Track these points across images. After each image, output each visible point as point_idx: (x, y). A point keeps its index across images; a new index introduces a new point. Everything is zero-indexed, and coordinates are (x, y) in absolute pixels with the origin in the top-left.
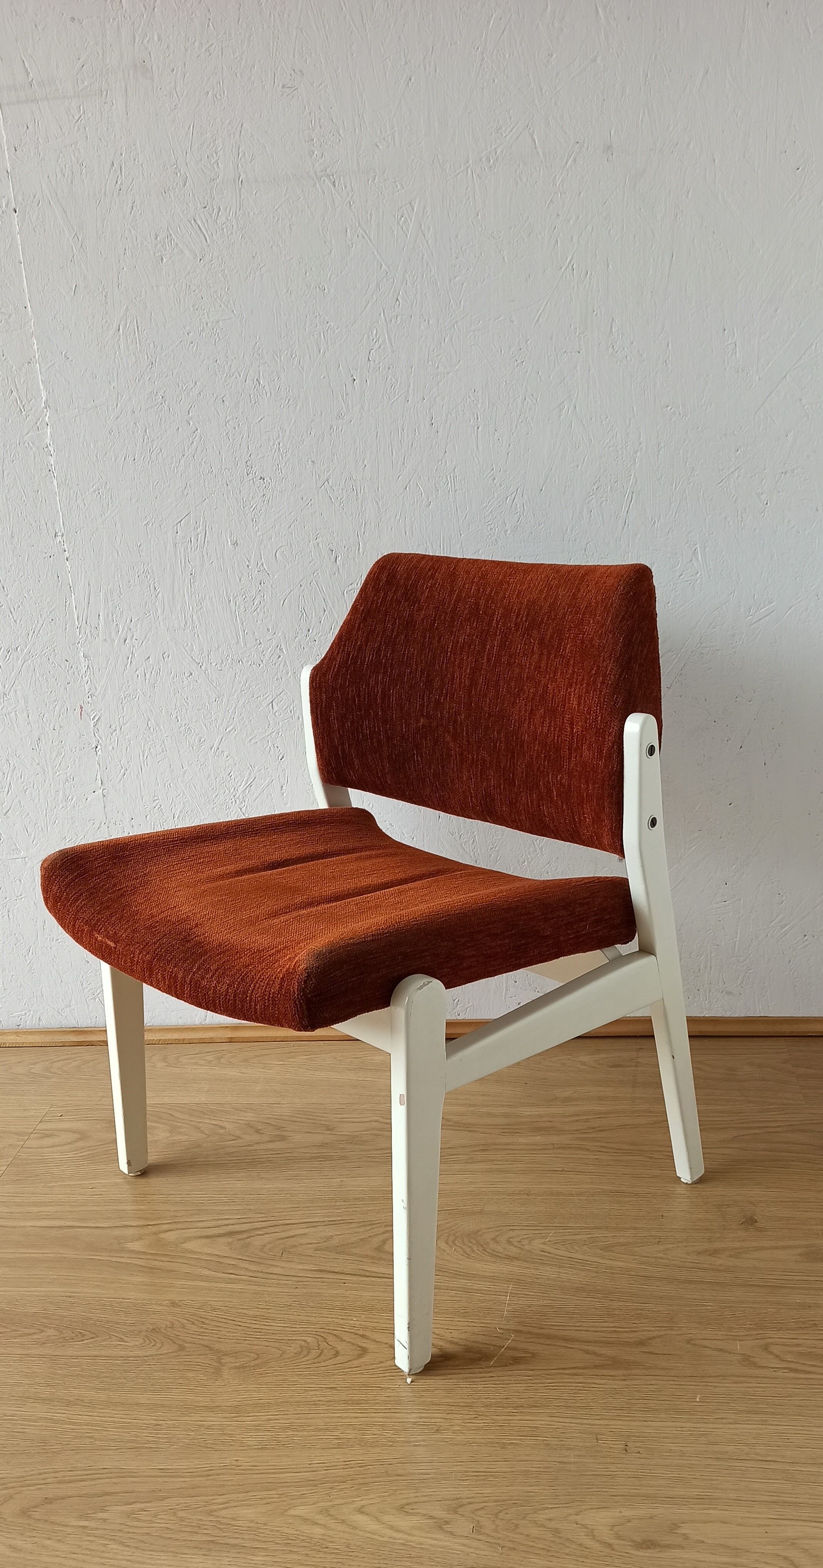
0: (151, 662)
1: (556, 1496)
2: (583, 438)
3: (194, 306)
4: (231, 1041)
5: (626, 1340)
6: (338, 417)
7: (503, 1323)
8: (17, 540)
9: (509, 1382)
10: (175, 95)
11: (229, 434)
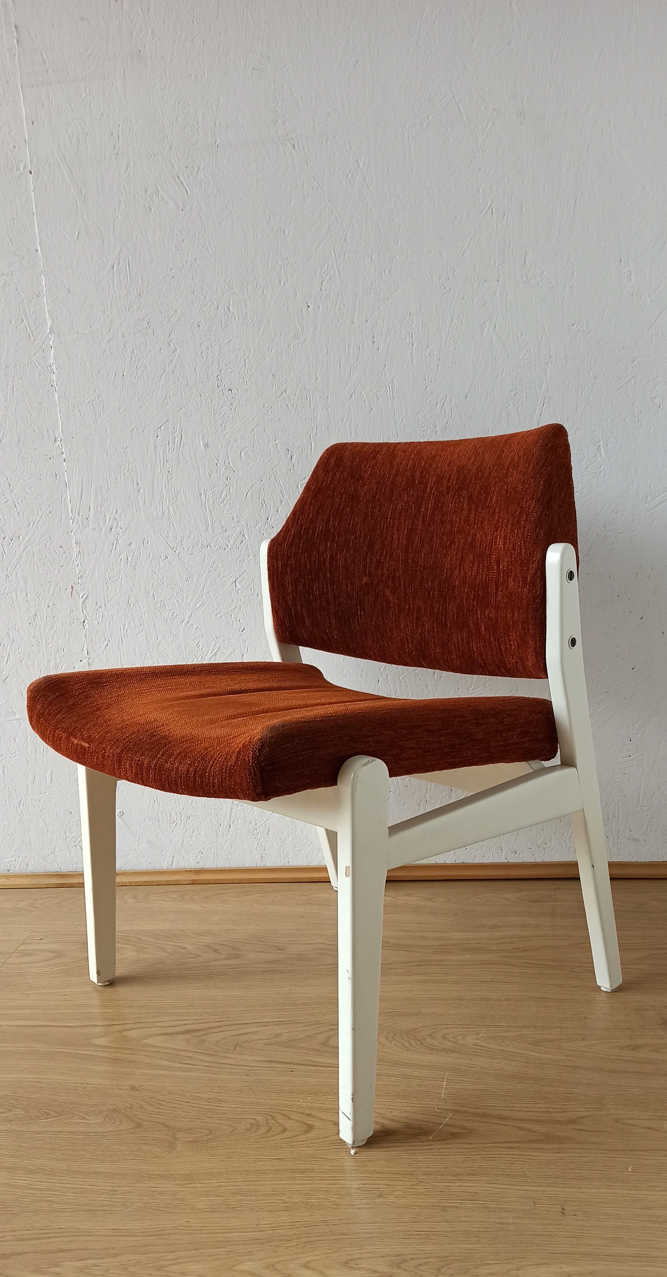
0: (132, 548)
1: (498, 1253)
2: (502, 353)
3: (176, 247)
4: (194, 883)
5: (558, 1119)
6: (295, 338)
7: (440, 1104)
8: (22, 445)
9: (447, 1154)
10: (165, 77)
11: (203, 354)
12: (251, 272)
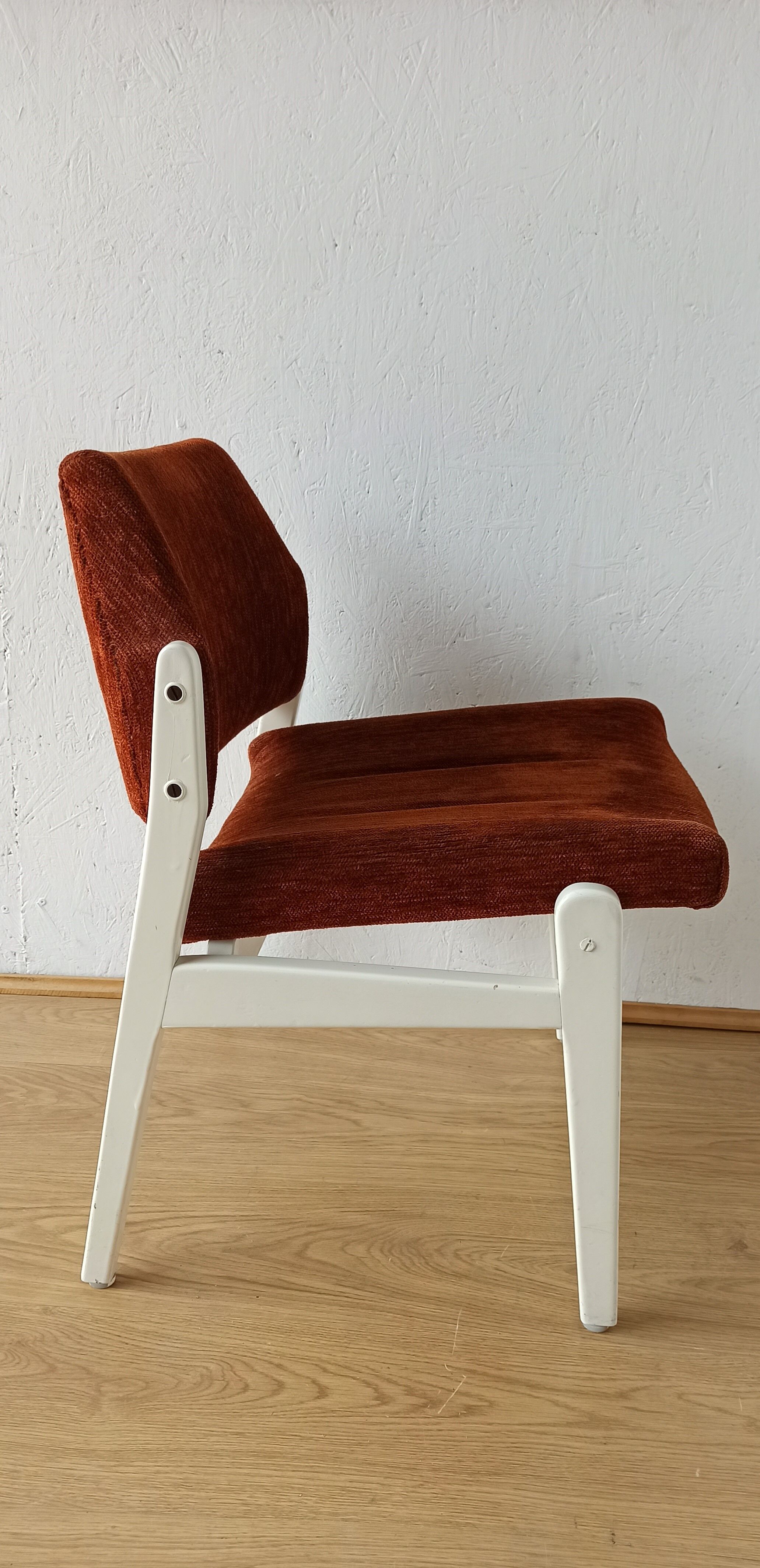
2: (591, 334)
3: (158, 144)
5: (604, 1391)
6: (314, 287)
7: (451, 1359)
11: (186, 297)
12: (259, 189)
